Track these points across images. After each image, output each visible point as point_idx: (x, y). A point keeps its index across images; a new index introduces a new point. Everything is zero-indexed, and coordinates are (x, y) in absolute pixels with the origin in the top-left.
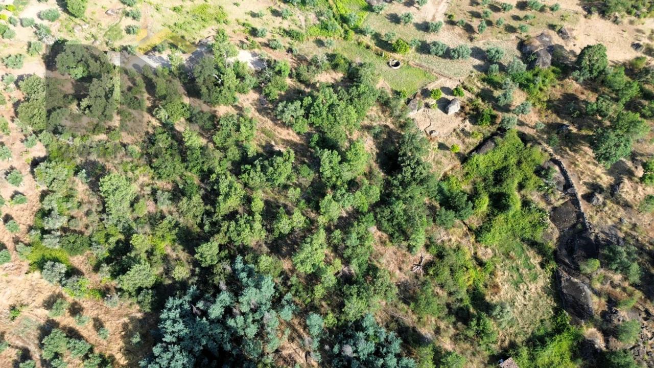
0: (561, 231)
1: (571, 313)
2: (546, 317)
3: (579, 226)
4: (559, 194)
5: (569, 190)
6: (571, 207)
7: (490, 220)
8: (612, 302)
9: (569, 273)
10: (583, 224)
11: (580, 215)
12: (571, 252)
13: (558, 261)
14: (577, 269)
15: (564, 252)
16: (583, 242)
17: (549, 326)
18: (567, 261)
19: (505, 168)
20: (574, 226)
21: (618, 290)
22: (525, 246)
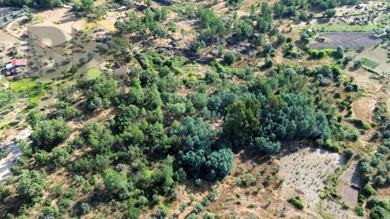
0: (183, 56)
1: (212, 61)
2: (211, 68)
3: (183, 51)
4: (170, 52)
5: (170, 49)
6: (176, 51)
7: (173, 70)
8: (210, 53)
9: (199, 58)
10: (183, 50)
11: (180, 49)
12: (191, 56)
13: (194, 59)
14: (198, 55)
15: (191, 58)
16: (190, 51)
17: (214, 67)
18: (194, 58)
19: (154, 60)
20: (182, 52)
21: (206, 51)
22: (185, 66)
